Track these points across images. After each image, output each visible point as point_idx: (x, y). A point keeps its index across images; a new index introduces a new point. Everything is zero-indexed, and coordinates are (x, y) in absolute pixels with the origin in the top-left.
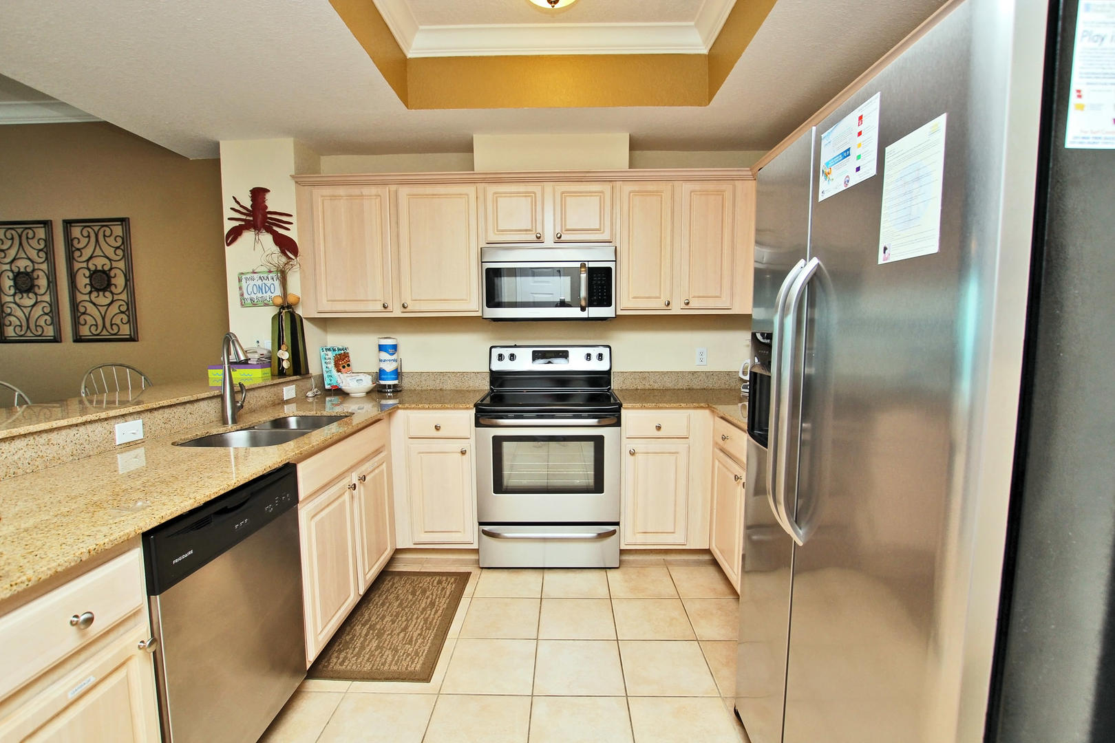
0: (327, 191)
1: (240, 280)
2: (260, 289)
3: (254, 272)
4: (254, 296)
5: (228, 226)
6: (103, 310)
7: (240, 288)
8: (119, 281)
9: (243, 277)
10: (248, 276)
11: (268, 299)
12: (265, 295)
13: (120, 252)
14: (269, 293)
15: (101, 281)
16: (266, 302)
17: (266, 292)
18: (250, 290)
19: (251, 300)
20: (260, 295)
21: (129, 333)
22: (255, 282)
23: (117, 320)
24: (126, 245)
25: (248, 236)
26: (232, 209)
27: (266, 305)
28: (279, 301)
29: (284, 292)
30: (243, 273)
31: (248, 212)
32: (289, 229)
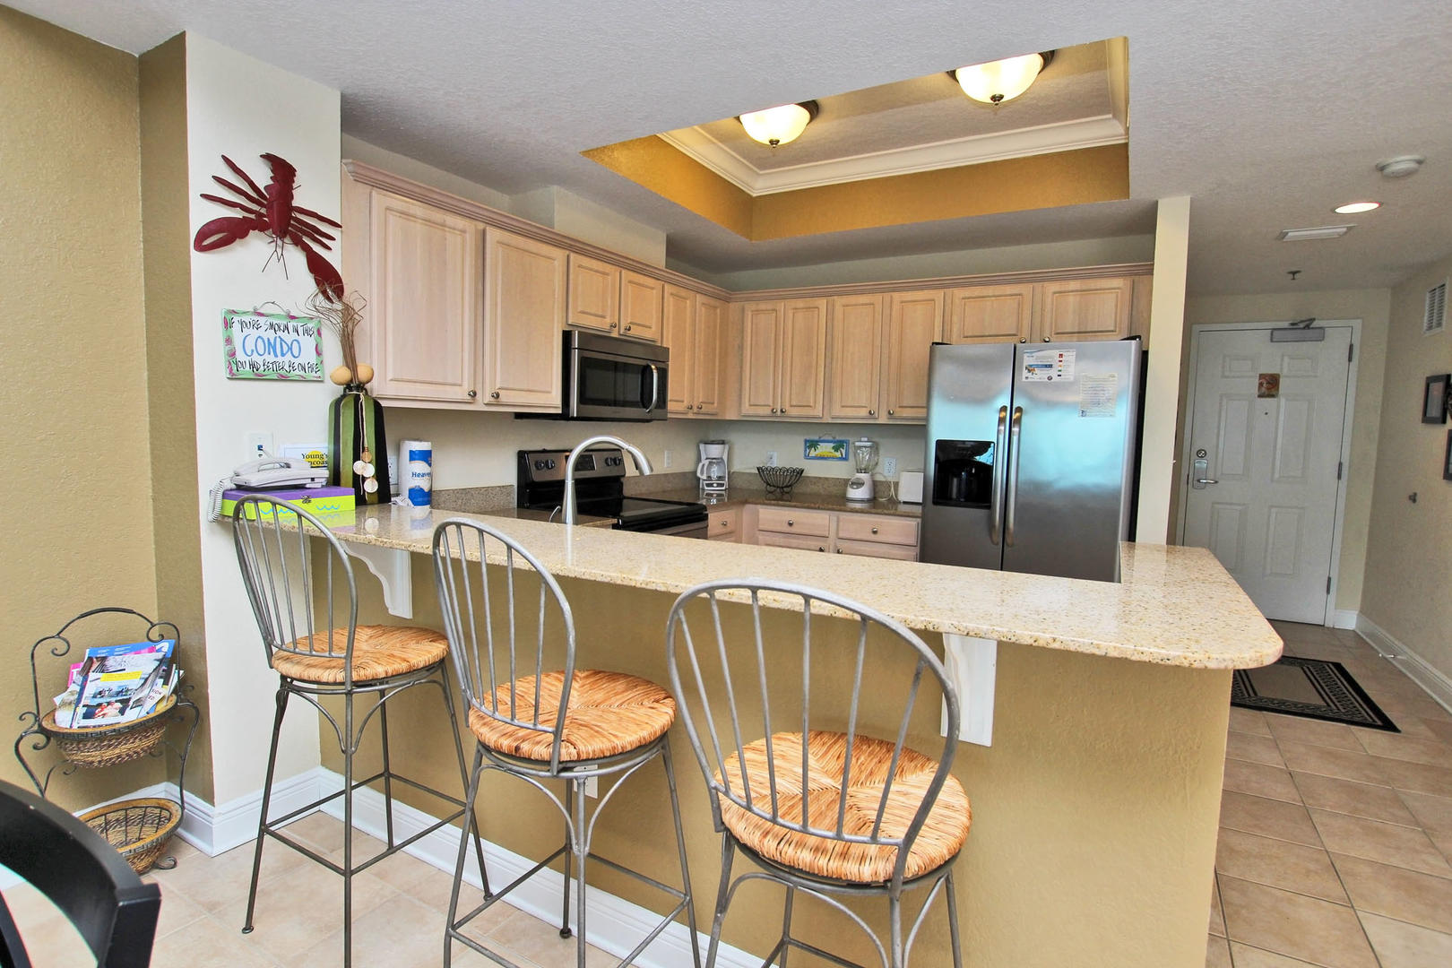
0: (398, 202)
1: (228, 324)
2: (271, 346)
3: (258, 314)
4: (259, 360)
5: (201, 214)
7: (229, 341)
9: (236, 319)
10: (246, 319)
11: (287, 367)
12: (280, 359)
14: (289, 357)
16: (282, 372)
17: (283, 355)
18: (250, 345)
19: (253, 366)
20: (271, 358)
22: (261, 332)
25: (258, 246)
26: (217, 179)
27: (283, 379)
28: (345, 374)
29: (350, 360)
30: (234, 311)
31: (258, 196)
32: (329, 249)
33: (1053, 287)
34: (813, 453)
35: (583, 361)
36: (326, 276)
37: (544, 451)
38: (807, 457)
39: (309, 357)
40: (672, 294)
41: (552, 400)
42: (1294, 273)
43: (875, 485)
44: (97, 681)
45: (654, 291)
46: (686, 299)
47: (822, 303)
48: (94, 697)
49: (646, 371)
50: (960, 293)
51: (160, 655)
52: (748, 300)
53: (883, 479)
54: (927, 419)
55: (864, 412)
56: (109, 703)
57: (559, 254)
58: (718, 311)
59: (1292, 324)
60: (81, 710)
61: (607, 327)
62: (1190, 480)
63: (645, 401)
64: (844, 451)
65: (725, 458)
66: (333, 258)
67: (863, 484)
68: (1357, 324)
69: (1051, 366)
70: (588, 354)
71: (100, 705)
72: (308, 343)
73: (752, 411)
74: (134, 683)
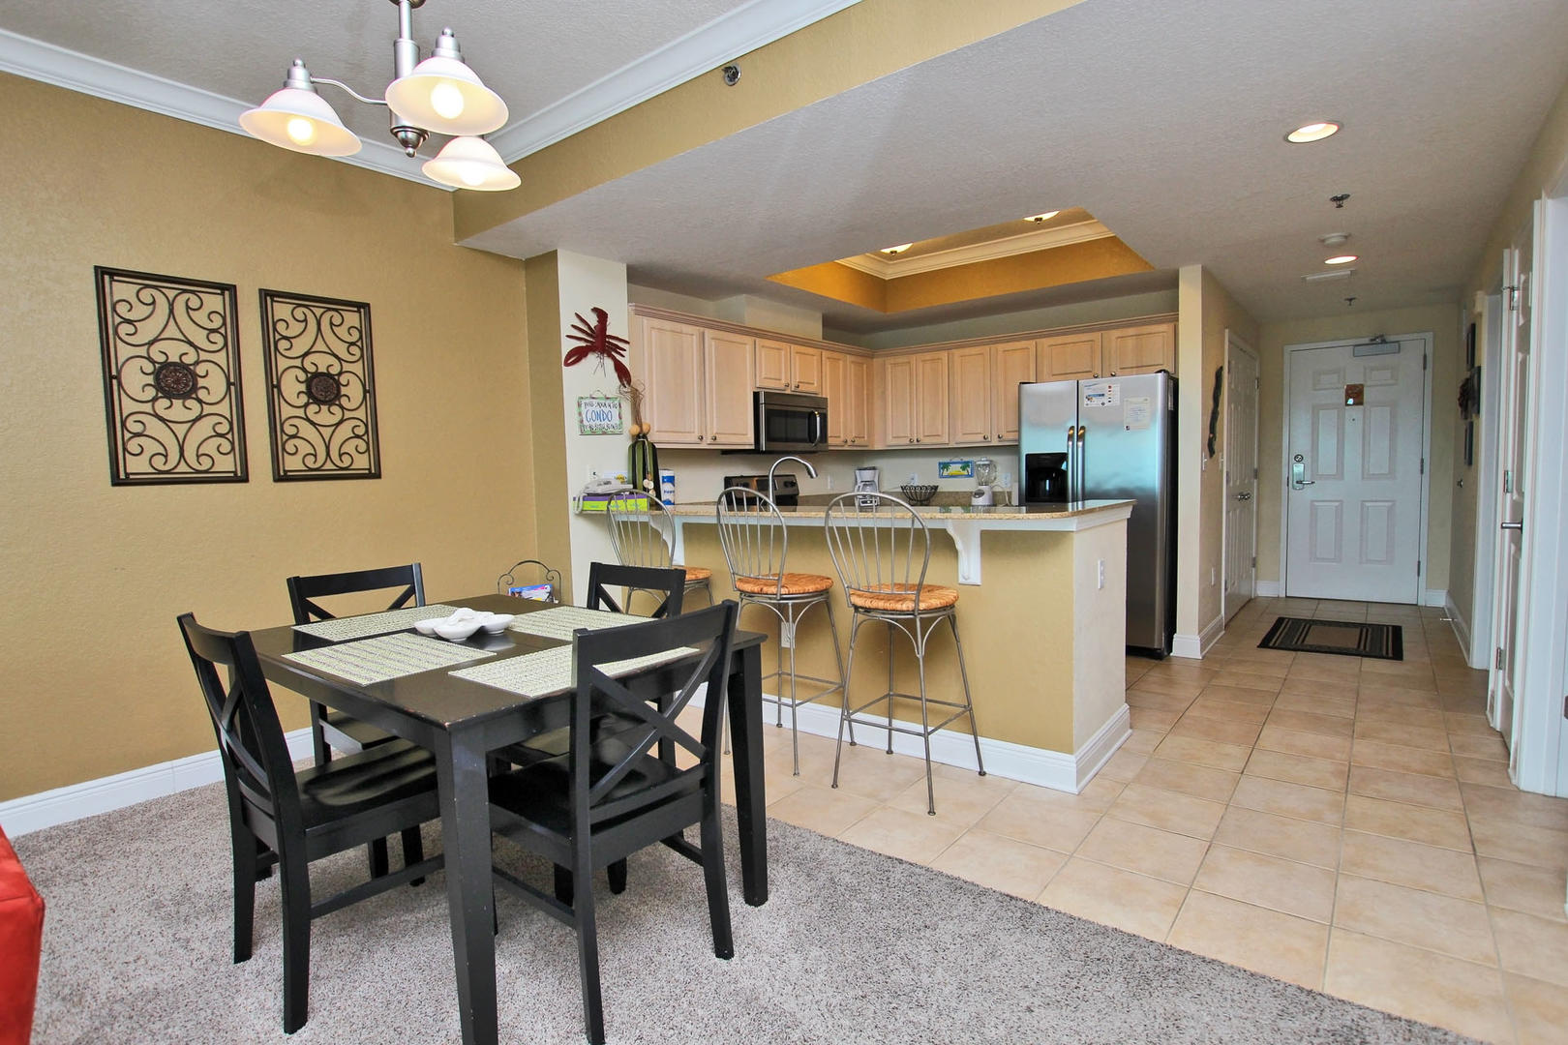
1: (579, 405)
2: (598, 416)
3: (593, 398)
4: (594, 424)
5: (568, 346)
6: (327, 432)
7: (580, 414)
8: (353, 391)
9: (583, 401)
10: (587, 401)
11: (606, 427)
12: (603, 423)
13: (355, 350)
14: (607, 421)
15: (323, 389)
16: (604, 430)
17: (604, 420)
18: (589, 416)
20: (598, 422)
21: (368, 467)
22: (593, 408)
23: (349, 447)
24: (365, 342)
25: (592, 359)
26: (573, 326)
27: (604, 433)
28: (636, 430)
29: (637, 418)
30: (582, 398)
31: (592, 333)
32: (623, 356)
33: (1116, 333)
34: (945, 473)
35: (767, 412)
36: (622, 372)
37: (742, 477)
38: (941, 476)
39: (616, 421)
40: (828, 358)
41: (747, 440)
42: (1351, 300)
43: (994, 494)
45: (815, 358)
46: (839, 359)
47: (944, 355)
49: (811, 416)
50: (1046, 342)
52: (887, 356)
53: (1001, 490)
54: (1019, 440)
55: (980, 438)
57: (749, 340)
58: (865, 366)
59: (1372, 340)
61: (783, 387)
62: (1290, 482)
63: (811, 438)
64: (969, 470)
65: (876, 481)
66: (625, 361)
67: (983, 494)
68: (1429, 336)
69: (1103, 395)
70: (771, 407)
72: (615, 412)
73: (895, 442)
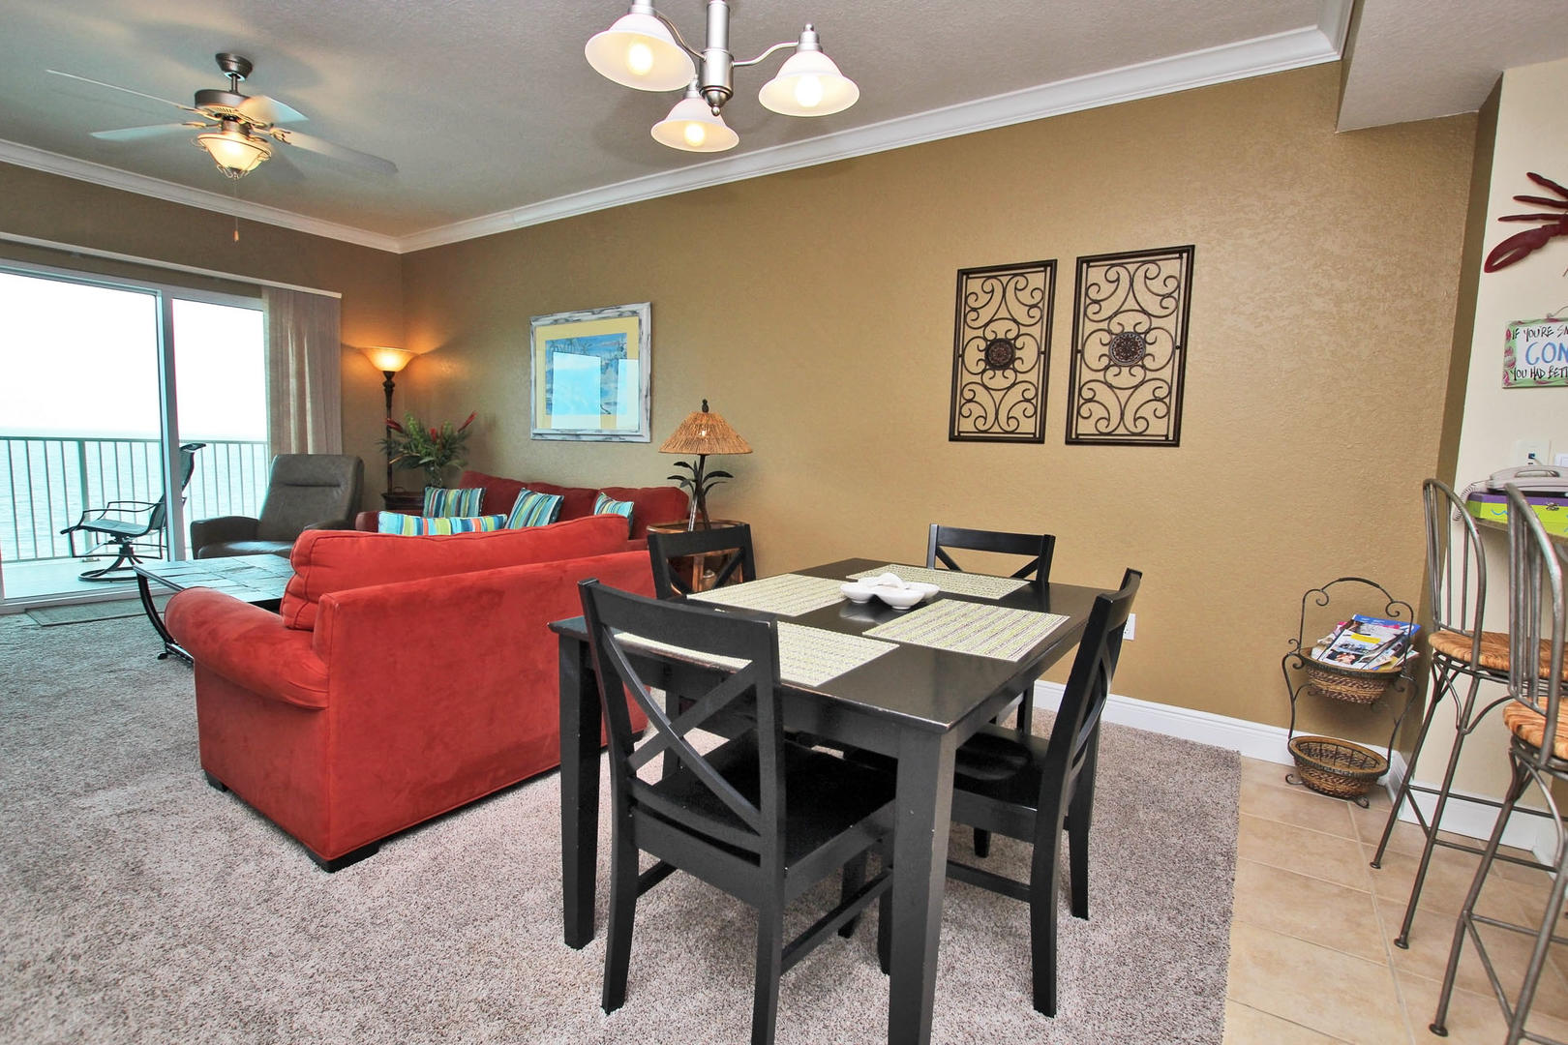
3: (1551, 320)
4: (1545, 368)
5: (1496, 234)
6: (1123, 396)
7: (1509, 352)
8: (1160, 349)
10: (1535, 327)
15: (1128, 349)
18: (1535, 353)
20: (1558, 363)
22: (1552, 338)
25: (1559, 249)
26: (1520, 198)
30: (1520, 322)
44: (1348, 637)
48: (1341, 647)
51: (1399, 632)
56: (1348, 654)
60: (1329, 652)
71: (1341, 653)
74: (1370, 646)
